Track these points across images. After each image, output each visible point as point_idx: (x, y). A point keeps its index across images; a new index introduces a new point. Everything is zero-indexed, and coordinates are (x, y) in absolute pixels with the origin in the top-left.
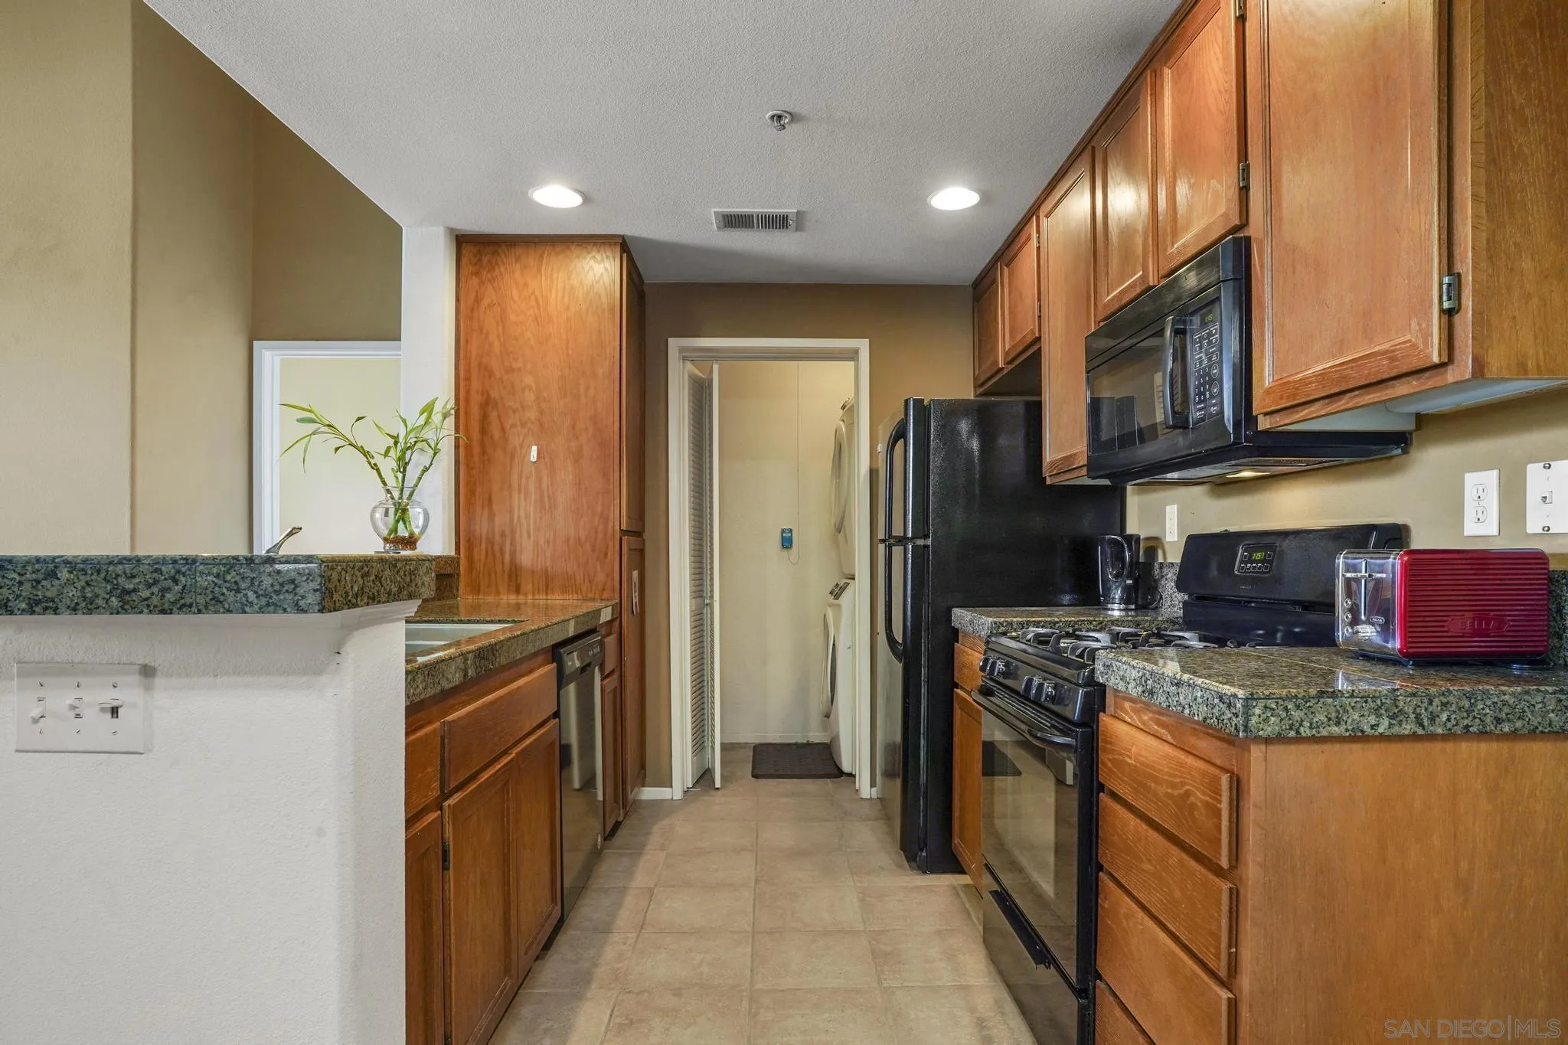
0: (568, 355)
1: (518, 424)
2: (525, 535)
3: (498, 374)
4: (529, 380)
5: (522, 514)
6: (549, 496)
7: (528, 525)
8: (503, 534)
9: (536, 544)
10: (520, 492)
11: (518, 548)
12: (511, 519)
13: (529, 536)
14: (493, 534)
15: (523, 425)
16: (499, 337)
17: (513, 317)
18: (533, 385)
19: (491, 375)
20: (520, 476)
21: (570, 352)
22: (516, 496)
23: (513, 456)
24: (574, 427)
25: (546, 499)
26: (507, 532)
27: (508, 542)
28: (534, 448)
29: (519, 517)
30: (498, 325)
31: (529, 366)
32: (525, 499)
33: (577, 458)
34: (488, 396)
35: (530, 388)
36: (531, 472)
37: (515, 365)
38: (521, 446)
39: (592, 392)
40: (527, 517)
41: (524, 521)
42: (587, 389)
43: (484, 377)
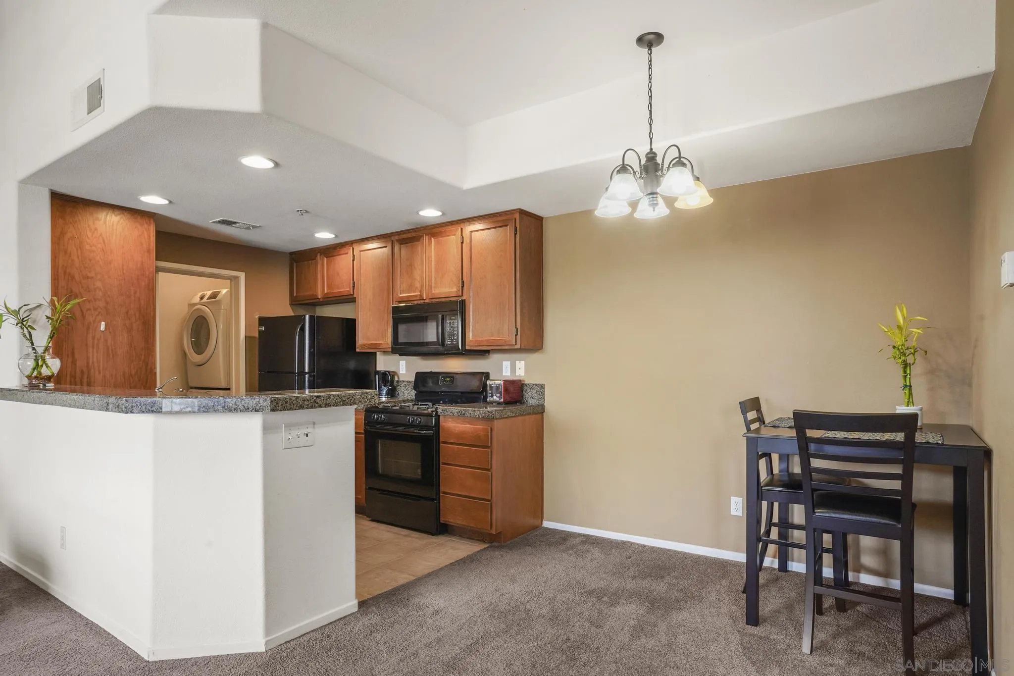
0: (123, 273)
1: (92, 309)
2: (97, 372)
3: (77, 277)
4: (99, 284)
5: (95, 360)
6: (112, 350)
7: (99, 367)
8: (82, 372)
9: (104, 377)
10: (93, 347)
11: (92, 380)
12: (88, 363)
13: (99, 372)
14: (75, 371)
15: (95, 309)
16: (78, 257)
17: (88, 247)
18: (102, 288)
19: (73, 278)
20: (94, 338)
21: (125, 271)
22: (90, 350)
23: (88, 328)
24: (127, 313)
25: (110, 352)
26: (85, 370)
27: (86, 376)
28: (103, 323)
29: (93, 362)
30: (77, 249)
31: (99, 277)
32: (97, 353)
33: (130, 330)
34: (71, 292)
35: (100, 290)
36: (101, 337)
37: (89, 275)
38: (94, 321)
39: (138, 295)
40: (98, 362)
41: (96, 365)
42: (135, 293)
43: (68, 280)
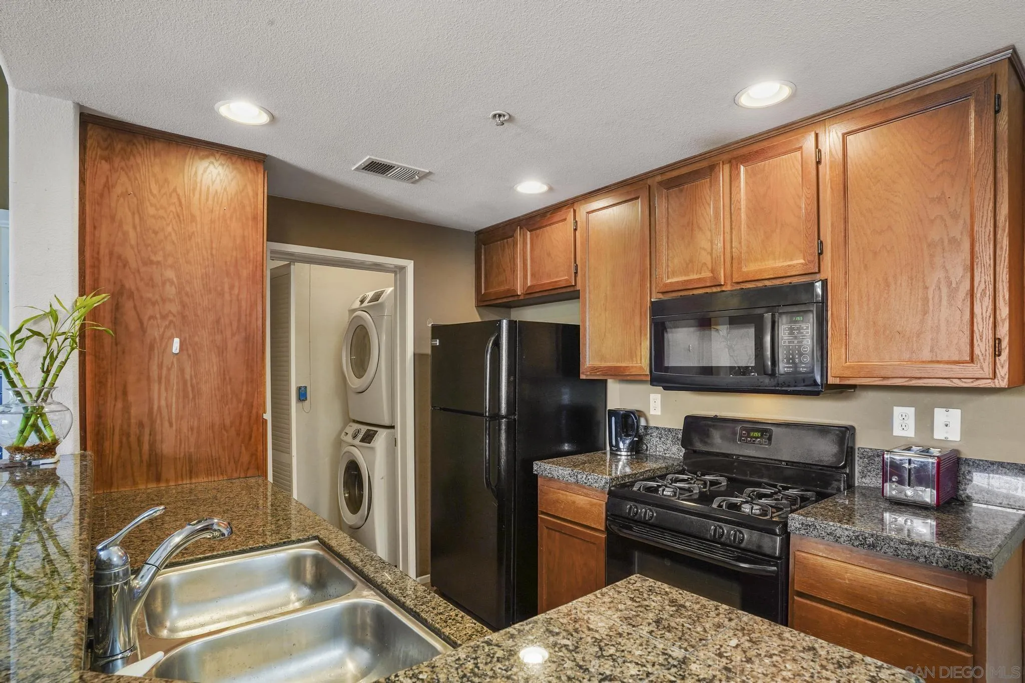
0: (212, 255)
1: (158, 316)
2: (166, 424)
3: (133, 264)
4: (170, 274)
5: (163, 403)
6: (192, 386)
7: (170, 413)
8: (141, 425)
9: (179, 431)
10: (160, 382)
11: (158, 438)
12: (151, 410)
13: (171, 425)
14: (129, 425)
15: (164, 317)
16: (135, 227)
17: (152, 211)
18: (175, 280)
19: (125, 264)
20: (160, 366)
21: (214, 252)
22: (155, 387)
23: (151, 348)
24: (218, 321)
25: (190, 389)
26: (146, 420)
27: (147, 431)
28: (176, 342)
29: (159, 407)
30: (133, 215)
31: (170, 261)
32: (166, 390)
33: (222, 351)
34: (123, 286)
35: (172, 283)
36: (173, 363)
37: (153, 258)
38: (162, 338)
39: (236, 291)
40: (169, 406)
41: (165, 412)
42: (232, 287)
43: (117, 266)
